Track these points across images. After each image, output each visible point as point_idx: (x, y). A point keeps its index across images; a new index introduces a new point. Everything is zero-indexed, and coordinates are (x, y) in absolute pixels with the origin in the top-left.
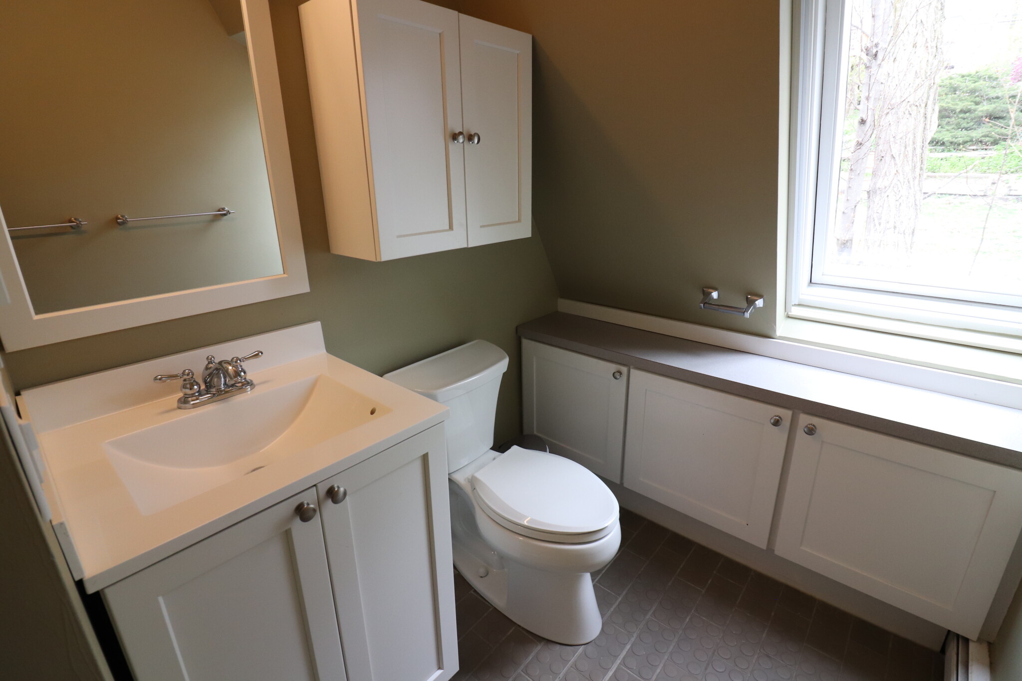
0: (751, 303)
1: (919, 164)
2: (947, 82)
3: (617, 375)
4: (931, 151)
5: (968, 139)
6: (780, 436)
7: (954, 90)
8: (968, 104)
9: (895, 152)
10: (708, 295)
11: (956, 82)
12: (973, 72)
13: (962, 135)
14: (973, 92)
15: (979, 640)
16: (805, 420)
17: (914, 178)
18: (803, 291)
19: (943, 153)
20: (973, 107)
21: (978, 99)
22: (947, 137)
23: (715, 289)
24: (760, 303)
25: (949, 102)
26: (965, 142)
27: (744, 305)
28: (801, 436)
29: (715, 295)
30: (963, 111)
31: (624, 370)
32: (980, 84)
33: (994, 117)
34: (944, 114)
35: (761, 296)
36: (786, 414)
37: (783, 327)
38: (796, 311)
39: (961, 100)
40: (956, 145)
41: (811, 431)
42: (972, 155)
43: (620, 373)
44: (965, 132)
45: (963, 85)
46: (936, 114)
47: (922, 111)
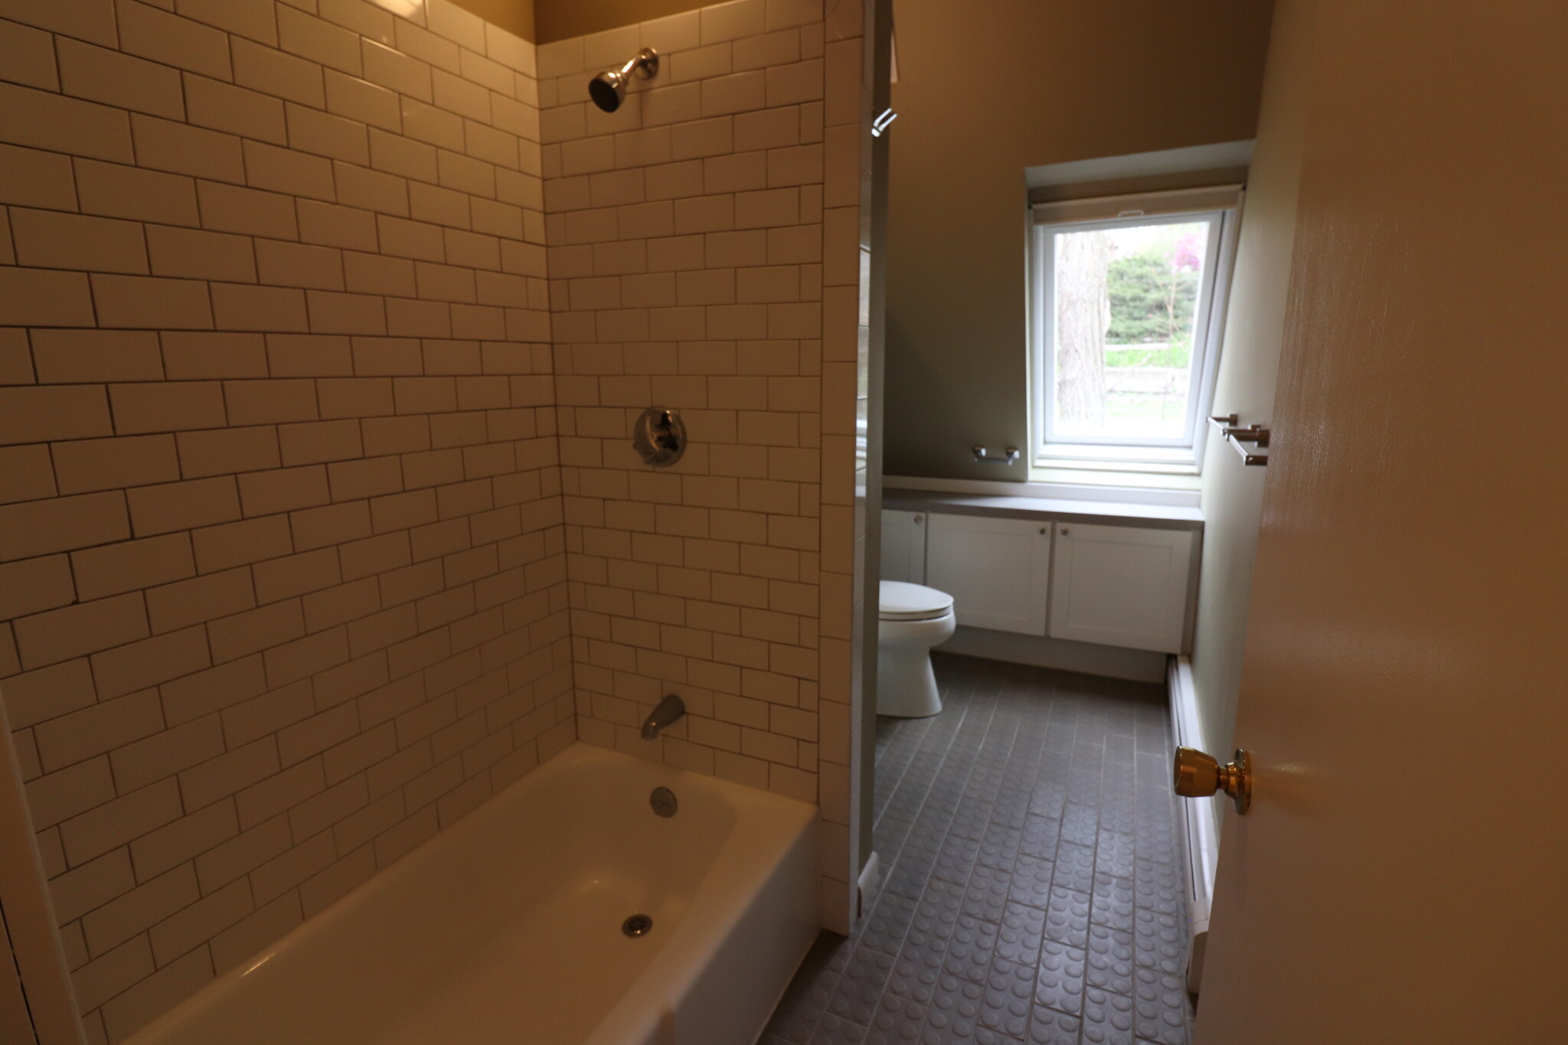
0: (1010, 454)
1: (1099, 357)
2: (1114, 266)
3: (917, 520)
4: (1107, 343)
5: (1141, 330)
6: (1044, 542)
7: (1121, 275)
8: (1137, 291)
9: (1078, 347)
10: (977, 453)
11: (1123, 266)
12: (1138, 257)
13: (1136, 326)
14: (1140, 277)
15: (1182, 654)
16: (1060, 526)
17: (1097, 370)
18: (1043, 450)
19: (1118, 346)
20: (1142, 295)
21: (1146, 286)
22: (1121, 328)
23: (983, 447)
24: (1017, 454)
25: (1119, 289)
26: (1140, 334)
27: (1004, 456)
28: (1059, 537)
29: (983, 452)
30: (1134, 299)
31: (923, 515)
32: (1145, 270)
33: (1161, 307)
34: (1117, 302)
35: (1016, 449)
36: (1047, 525)
37: (1032, 475)
38: (1038, 463)
39: (1130, 287)
40: (1131, 337)
41: (1065, 532)
42: (1150, 347)
43: (921, 519)
44: (1138, 323)
45: (1129, 270)
46: (1108, 303)
47: (1096, 308)
